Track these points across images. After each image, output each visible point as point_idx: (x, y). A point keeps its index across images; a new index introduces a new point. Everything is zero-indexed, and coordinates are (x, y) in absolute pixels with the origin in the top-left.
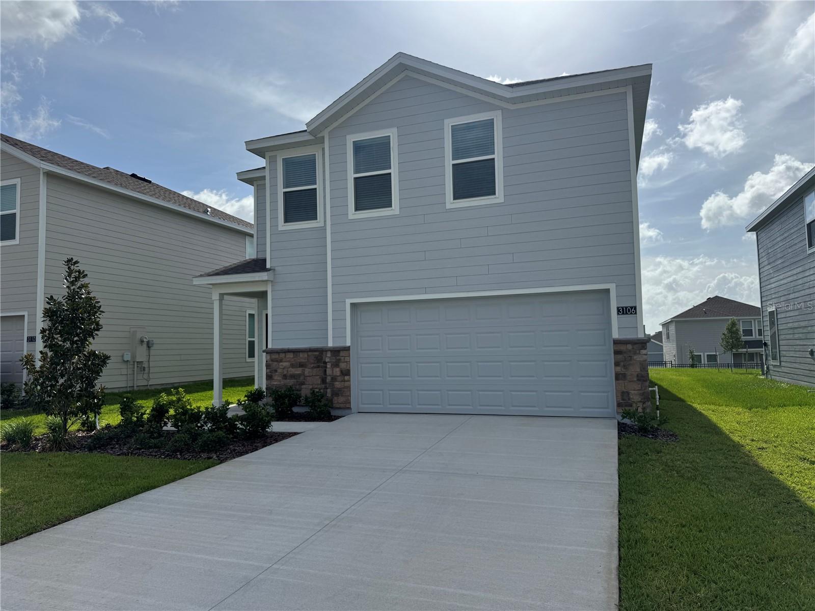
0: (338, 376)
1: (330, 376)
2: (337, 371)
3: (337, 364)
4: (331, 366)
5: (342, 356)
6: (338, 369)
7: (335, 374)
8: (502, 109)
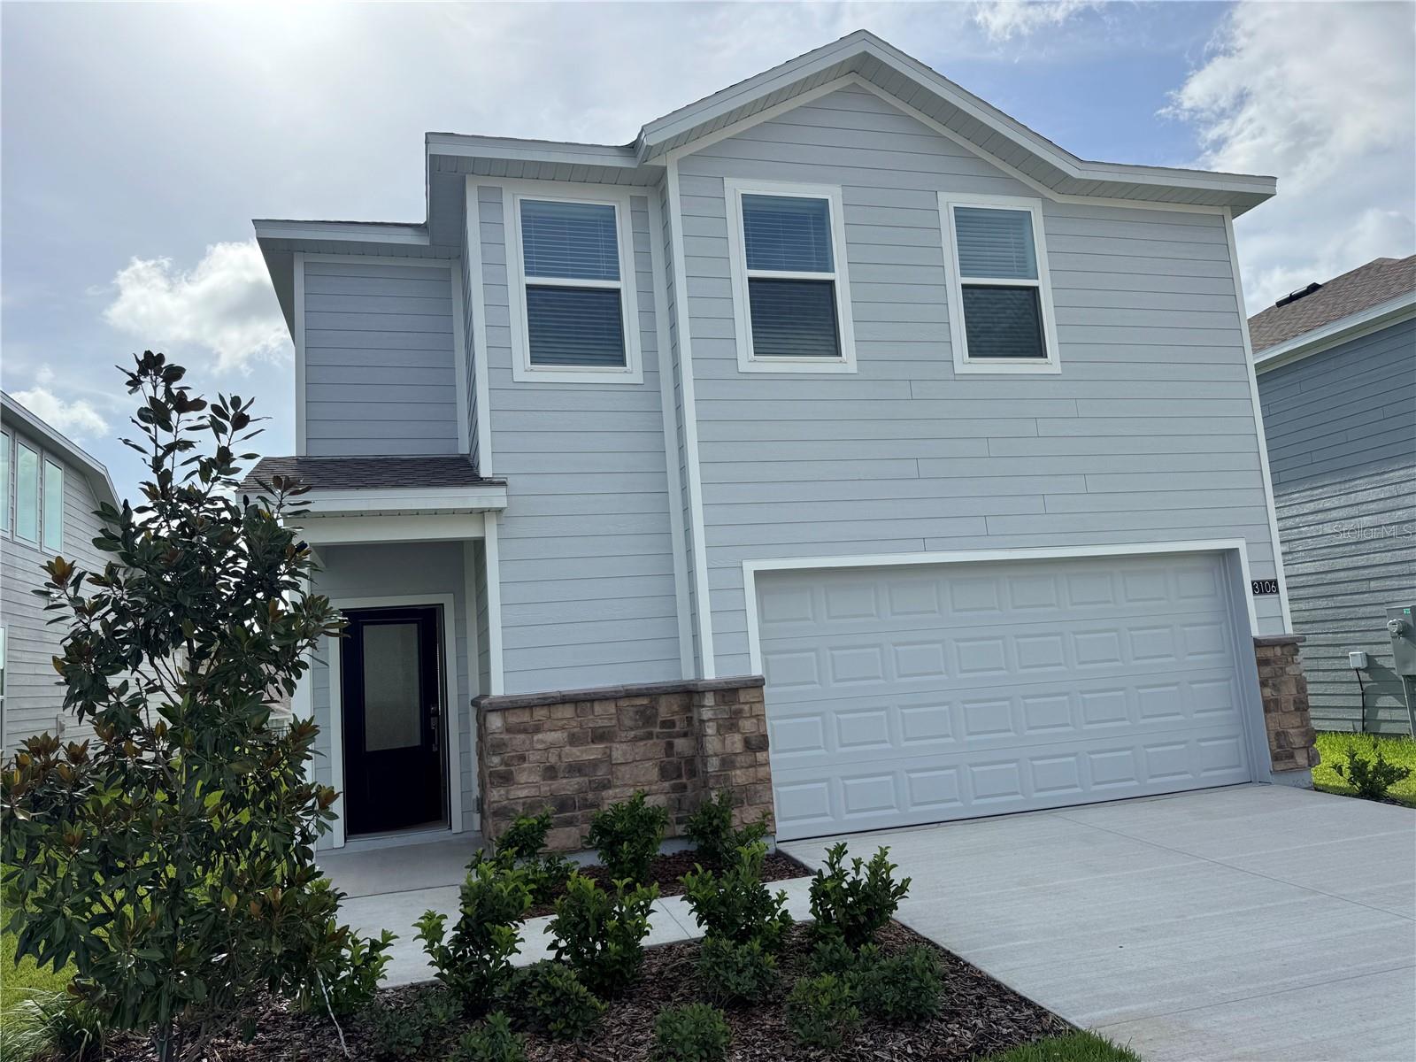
0: (736, 754)
1: (716, 755)
2: (735, 742)
3: (732, 724)
4: (718, 730)
5: (746, 703)
6: (737, 737)
7: (729, 750)
8: (1044, 199)
